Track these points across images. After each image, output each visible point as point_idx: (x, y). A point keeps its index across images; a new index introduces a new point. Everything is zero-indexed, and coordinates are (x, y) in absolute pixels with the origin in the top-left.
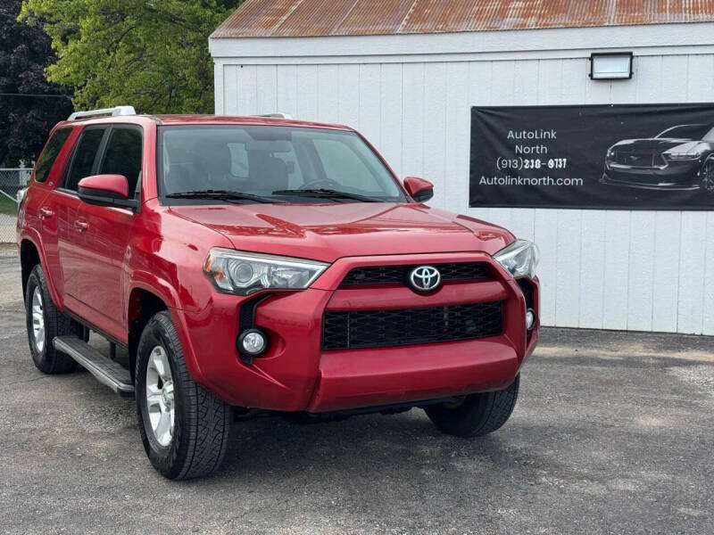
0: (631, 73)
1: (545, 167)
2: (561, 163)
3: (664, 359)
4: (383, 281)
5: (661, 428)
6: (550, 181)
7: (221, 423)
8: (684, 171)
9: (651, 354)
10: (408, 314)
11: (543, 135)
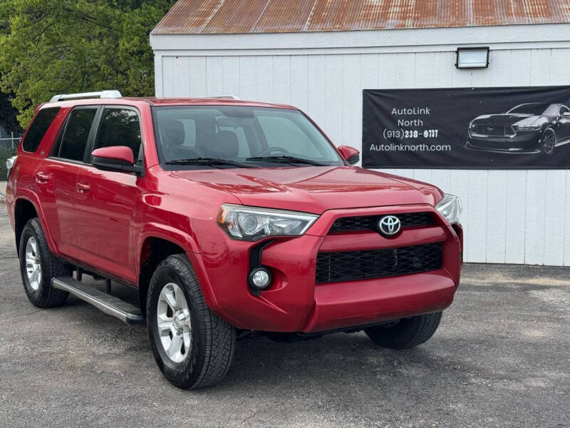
0: (488, 63)
1: (421, 137)
2: (433, 133)
3: (522, 284)
4: (359, 229)
5: (544, 338)
7: (229, 343)
8: (529, 139)
9: (510, 281)
10: (377, 253)
11: (420, 111)
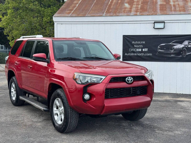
0: (164, 27)
1: (142, 51)
2: (146, 50)
3: (175, 100)
4: (119, 81)
5: (181, 118)
6: (143, 54)
7: (76, 118)
8: (178, 52)
9: (171, 99)
10: (125, 89)
11: (142, 42)
